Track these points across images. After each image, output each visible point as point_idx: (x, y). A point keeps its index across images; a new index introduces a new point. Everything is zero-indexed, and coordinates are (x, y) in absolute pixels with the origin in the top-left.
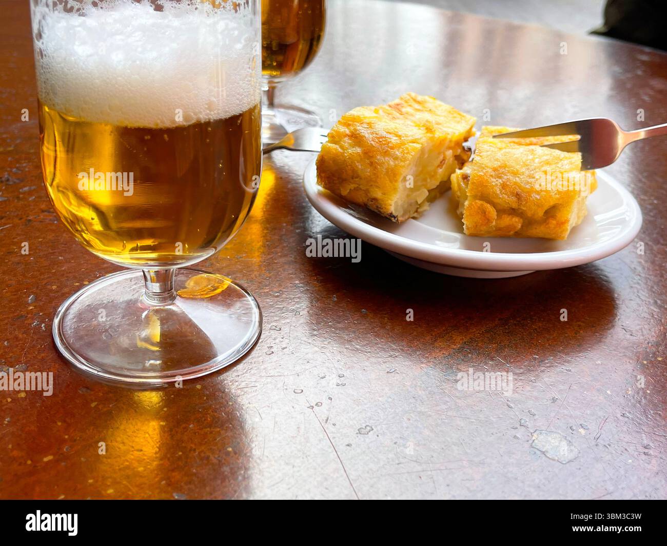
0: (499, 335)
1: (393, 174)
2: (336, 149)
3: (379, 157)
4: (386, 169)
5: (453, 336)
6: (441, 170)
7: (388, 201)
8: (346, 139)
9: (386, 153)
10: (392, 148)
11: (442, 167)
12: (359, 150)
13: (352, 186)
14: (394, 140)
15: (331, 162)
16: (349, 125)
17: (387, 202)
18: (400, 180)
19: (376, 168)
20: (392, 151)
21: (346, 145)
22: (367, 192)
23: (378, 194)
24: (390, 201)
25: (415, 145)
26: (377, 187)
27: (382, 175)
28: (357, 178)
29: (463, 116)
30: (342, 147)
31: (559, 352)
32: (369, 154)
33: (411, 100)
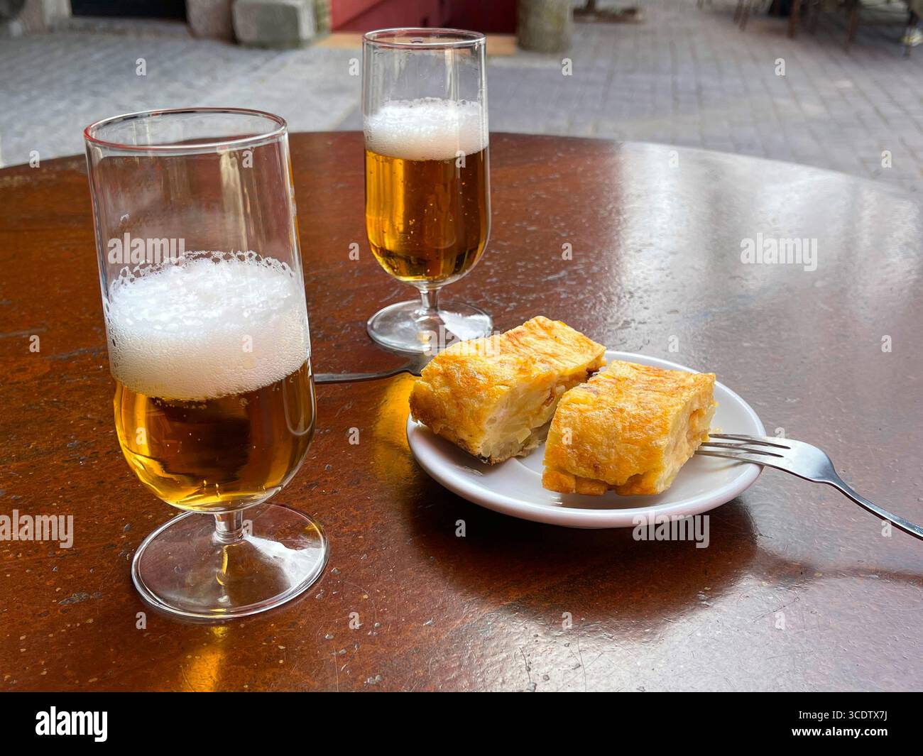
0: (558, 594)
1: (477, 417)
2: (427, 388)
3: (464, 399)
4: (471, 411)
5: (510, 591)
6: (547, 408)
7: (473, 443)
8: (438, 378)
9: (472, 395)
10: (479, 390)
11: (549, 404)
12: (447, 390)
13: (442, 426)
14: (482, 380)
15: (422, 400)
16: (444, 362)
17: (472, 445)
18: (485, 422)
19: (461, 409)
20: (478, 393)
21: (437, 384)
22: (455, 432)
23: (465, 436)
24: (476, 444)
25: (502, 387)
26: (463, 429)
27: (467, 418)
28: (445, 418)
29: (592, 345)
30: (433, 386)
31: (612, 616)
32: (456, 395)
33: (538, 327)
